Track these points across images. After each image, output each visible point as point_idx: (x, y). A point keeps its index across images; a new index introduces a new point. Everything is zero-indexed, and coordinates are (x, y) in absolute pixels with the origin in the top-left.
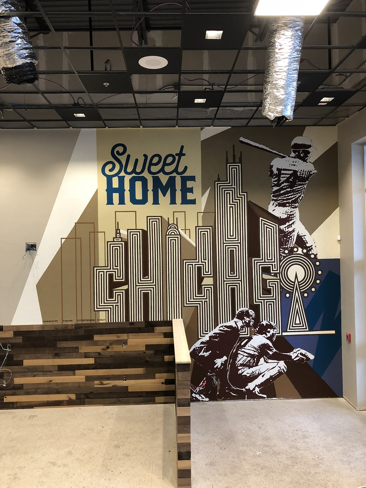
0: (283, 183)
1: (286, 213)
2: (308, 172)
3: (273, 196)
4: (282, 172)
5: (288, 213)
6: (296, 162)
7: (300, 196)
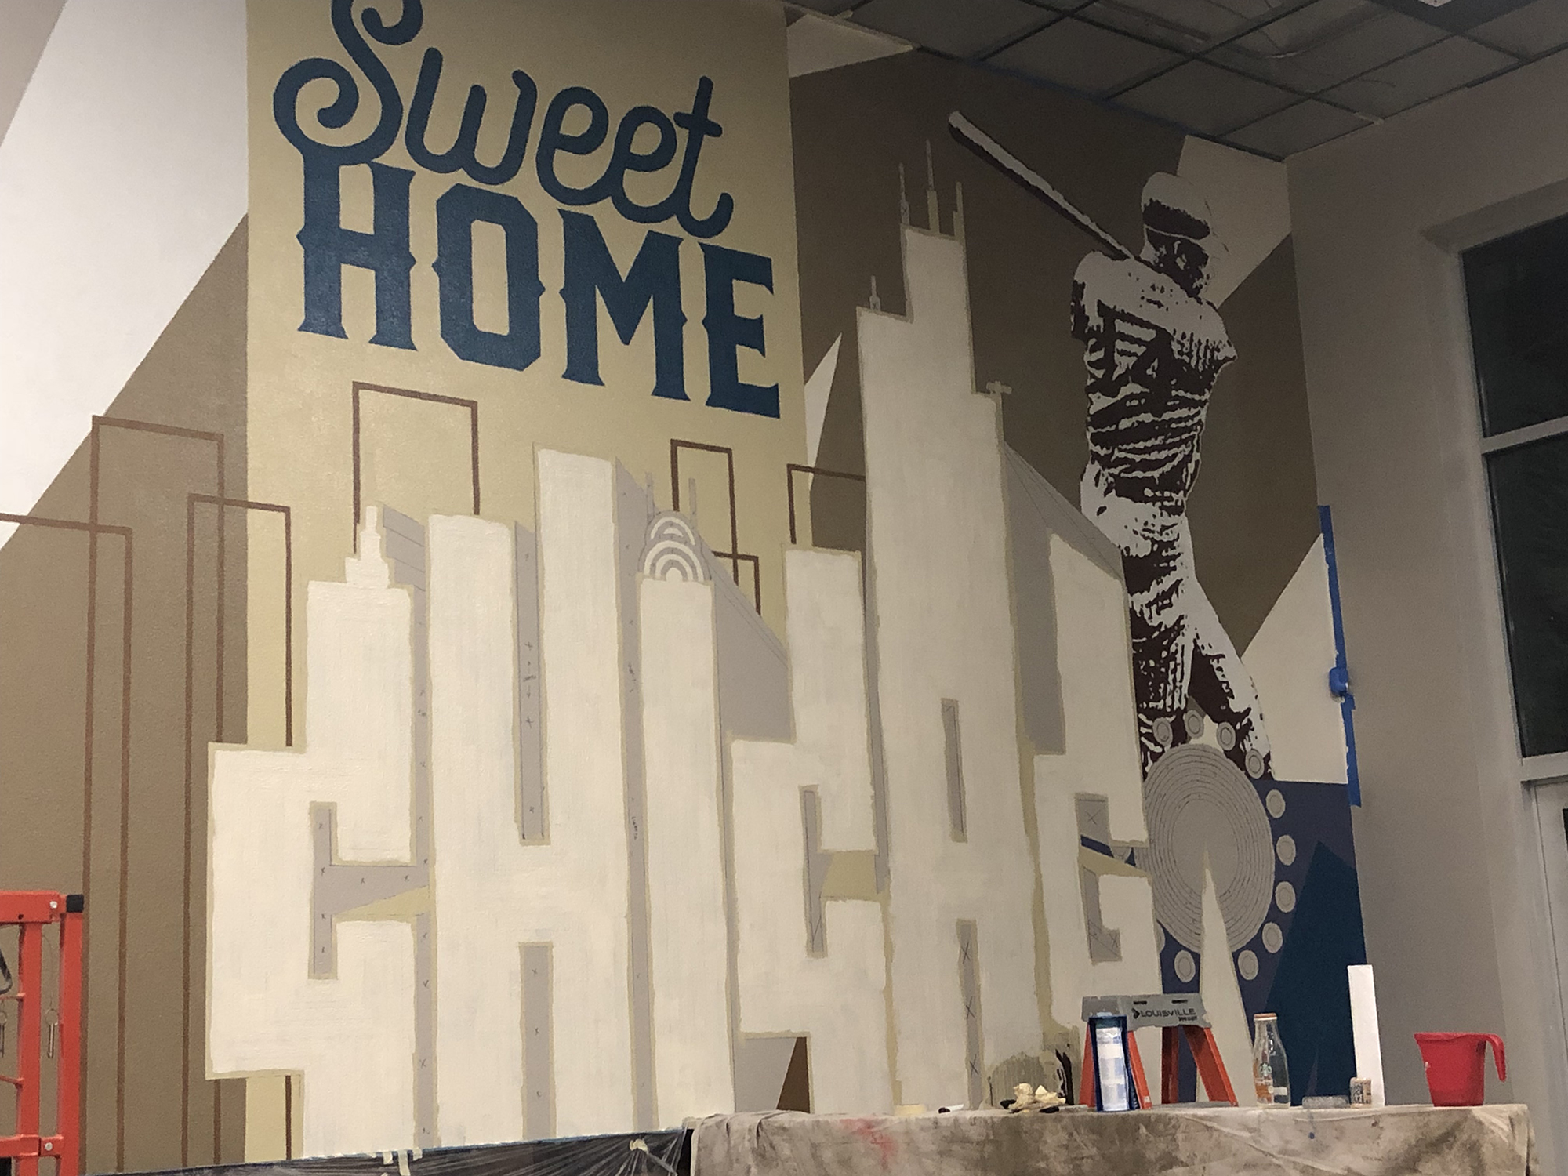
0: (1123, 380)
1: (1147, 534)
2: (1207, 347)
3: (1095, 439)
4: (1121, 326)
5: (1153, 532)
6: (1162, 291)
7: (1188, 458)
